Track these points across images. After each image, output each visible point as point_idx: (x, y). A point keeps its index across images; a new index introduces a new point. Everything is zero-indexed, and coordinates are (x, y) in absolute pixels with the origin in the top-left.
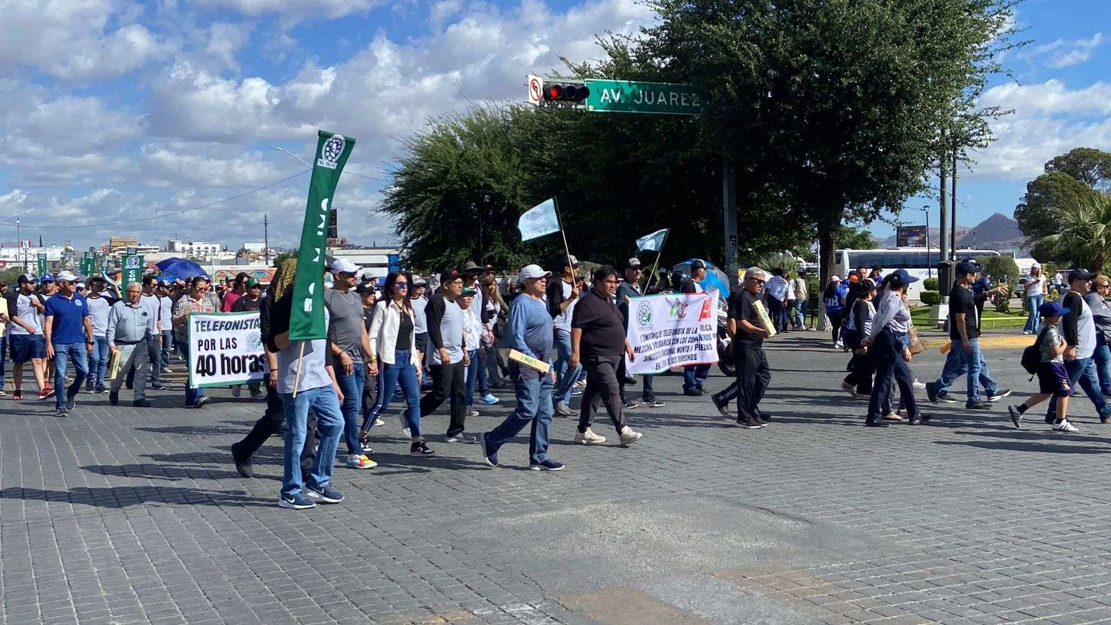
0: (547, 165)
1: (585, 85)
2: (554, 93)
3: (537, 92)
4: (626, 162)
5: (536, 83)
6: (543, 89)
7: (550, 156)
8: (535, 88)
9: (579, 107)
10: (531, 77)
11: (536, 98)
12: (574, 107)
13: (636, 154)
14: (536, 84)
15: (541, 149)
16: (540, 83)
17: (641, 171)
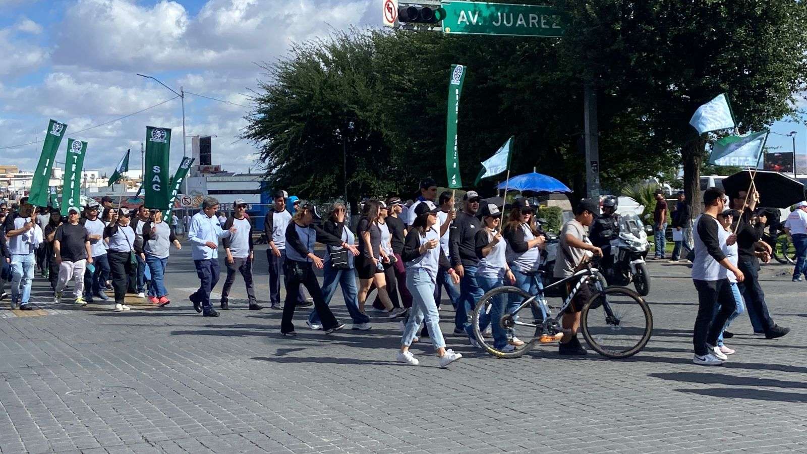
0: (407, 90)
1: (442, 7)
2: (408, 15)
3: (391, 13)
4: (485, 86)
5: (390, 4)
6: (398, 11)
7: (410, 81)
8: (390, 9)
9: (436, 29)
11: (391, 19)
12: (430, 29)
13: (495, 78)
14: (391, 6)
15: (400, 73)
16: (395, 4)
17: (501, 95)
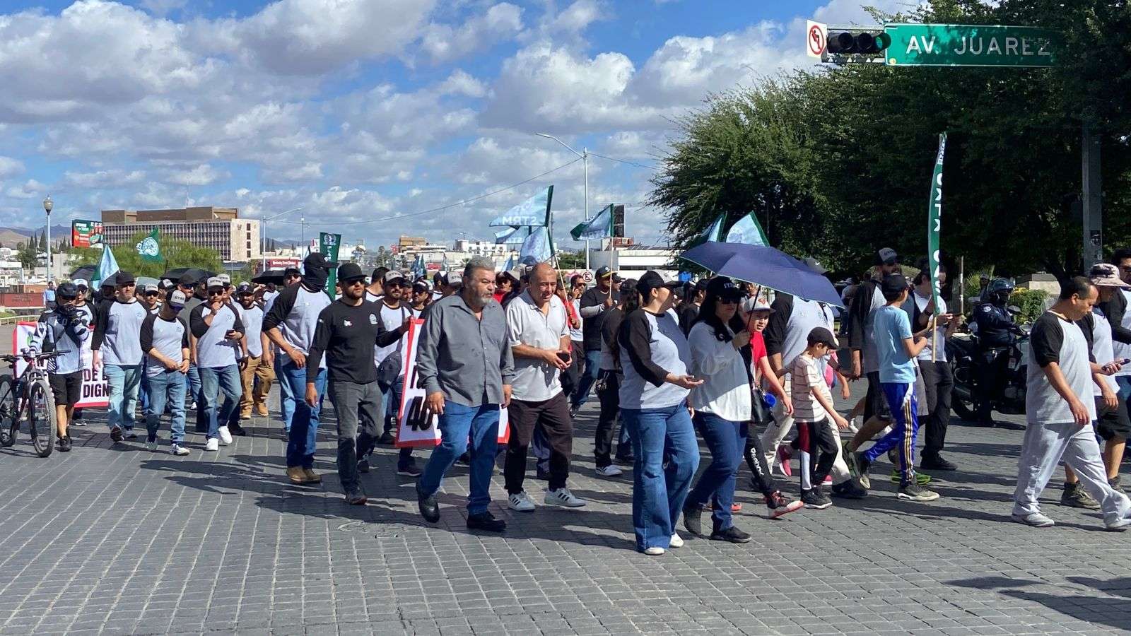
0: (841, 142)
1: (885, 32)
2: (842, 44)
3: (818, 42)
5: (817, 30)
6: (828, 39)
7: (846, 131)
8: (816, 37)
9: (876, 61)
10: (810, 24)
11: (817, 50)
12: (869, 61)
14: (818, 33)
15: (835, 122)
16: (824, 31)
17: (964, 146)
